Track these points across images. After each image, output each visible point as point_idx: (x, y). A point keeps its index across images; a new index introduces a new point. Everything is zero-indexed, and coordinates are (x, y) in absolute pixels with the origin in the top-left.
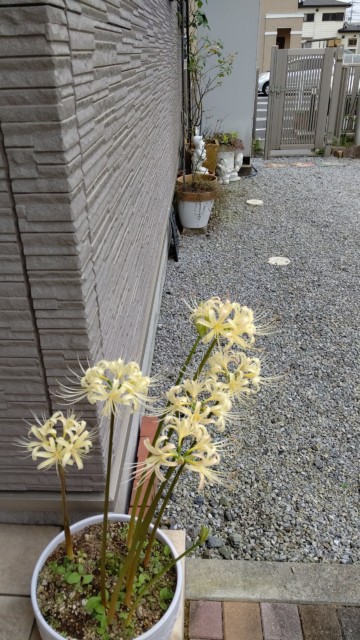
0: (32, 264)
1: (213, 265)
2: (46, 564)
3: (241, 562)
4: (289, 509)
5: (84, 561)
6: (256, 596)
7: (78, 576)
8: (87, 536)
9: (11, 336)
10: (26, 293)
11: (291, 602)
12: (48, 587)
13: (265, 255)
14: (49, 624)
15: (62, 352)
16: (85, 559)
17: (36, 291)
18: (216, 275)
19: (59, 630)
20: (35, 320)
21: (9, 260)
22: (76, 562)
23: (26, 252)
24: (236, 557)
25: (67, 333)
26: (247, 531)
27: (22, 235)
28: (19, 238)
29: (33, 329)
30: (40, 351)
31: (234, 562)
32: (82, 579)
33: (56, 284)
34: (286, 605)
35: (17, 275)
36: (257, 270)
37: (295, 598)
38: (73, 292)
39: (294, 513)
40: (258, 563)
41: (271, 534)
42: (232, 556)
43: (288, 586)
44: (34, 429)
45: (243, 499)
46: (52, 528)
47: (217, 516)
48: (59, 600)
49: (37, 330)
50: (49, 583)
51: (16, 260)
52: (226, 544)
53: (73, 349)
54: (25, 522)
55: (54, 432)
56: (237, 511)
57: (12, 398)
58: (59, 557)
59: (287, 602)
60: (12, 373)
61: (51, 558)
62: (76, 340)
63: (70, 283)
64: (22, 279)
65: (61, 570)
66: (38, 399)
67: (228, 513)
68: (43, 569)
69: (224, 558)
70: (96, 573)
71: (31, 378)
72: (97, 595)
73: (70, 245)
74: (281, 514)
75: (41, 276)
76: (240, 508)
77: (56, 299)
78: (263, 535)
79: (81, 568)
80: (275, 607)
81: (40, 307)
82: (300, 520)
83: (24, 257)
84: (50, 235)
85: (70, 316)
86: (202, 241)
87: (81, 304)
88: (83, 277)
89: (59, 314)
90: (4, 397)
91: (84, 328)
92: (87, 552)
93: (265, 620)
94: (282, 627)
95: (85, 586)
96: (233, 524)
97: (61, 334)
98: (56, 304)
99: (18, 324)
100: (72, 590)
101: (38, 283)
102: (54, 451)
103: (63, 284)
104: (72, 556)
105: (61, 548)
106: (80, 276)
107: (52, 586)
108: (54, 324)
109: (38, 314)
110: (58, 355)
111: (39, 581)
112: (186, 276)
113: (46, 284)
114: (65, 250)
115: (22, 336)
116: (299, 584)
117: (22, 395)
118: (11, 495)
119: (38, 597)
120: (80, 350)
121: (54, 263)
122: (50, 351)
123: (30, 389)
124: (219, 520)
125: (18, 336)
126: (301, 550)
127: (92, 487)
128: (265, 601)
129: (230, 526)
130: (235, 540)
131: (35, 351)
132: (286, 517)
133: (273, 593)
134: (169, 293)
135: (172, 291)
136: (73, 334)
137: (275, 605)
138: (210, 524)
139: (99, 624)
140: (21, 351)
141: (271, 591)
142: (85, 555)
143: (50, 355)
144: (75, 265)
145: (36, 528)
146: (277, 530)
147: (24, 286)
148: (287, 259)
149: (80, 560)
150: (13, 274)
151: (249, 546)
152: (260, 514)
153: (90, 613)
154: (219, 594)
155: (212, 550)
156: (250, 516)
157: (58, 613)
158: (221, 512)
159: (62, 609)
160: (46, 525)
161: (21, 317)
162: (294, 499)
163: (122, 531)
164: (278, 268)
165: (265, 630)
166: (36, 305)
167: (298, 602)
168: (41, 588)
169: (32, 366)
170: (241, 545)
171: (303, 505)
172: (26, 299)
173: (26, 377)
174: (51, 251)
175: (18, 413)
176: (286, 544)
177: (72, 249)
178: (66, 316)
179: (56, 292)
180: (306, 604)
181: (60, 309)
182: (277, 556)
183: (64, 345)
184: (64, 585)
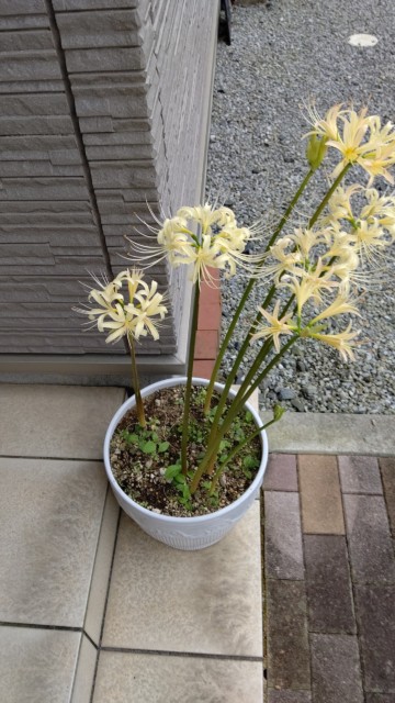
0: (75, 62)
1: (277, 48)
2: (116, 431)
3: (317, 416)
4: (369, 357)
5: (157, 428)
6: (333, 449)
7: (154, 444)
8: (158, 401)
9: (52, 171)
10: (68, 110)
11: (370, 455)
12: (121, 456)
13: (345, 32)
14: (127, 493)
15: (121, 192)
16: (157, 425)
17: (83, 106)
18: (281, 63)
19: (138, 500)
20: (83, 148)
21: (41, 59)
22: (149, 429)
23: (65, 44)
24: (310, 409)
25: (127, 166)
26: (322, 382)
27: (57, 16)
28: (53, 21)
29: (81, 161)
30: (92, 190)
31: (308, 414)
32: (158, 446)
33: (110, 93)
34: (365, 458)
35: (55, 81)
36: (334, 54)
37: (375, 451)
38: (134, 104)
39: (375, 362)
40: (336, 416)
41: (348, 385)
42: (306, 408)
43: (368, 439)
44: (94, 294)
45: (317, 348)
46: (116, 389)
47: (288, 366)
48: (136, 470)
49: (86, 162)
50: (122, 452)
51: (52, 58)
52: (300, 396)
53: (136, 188)
54: (85, 383)
55: (120, 297)
56: (311, 361)
57: (61, 252)
58: (129, 424)
59: (366, 455)
60: (58, 221)
61: (121, 426)
62: (139, 175)
63: (130, 91)
64: (62, 87)
65: (134, 438)
66: (93, 252)
67: (301, 363)
68: (113, 437)
69: (298, 410)
70: (171, 440)
71: (81, 226)
72: (174, 463)
73: (130, 30)
74: (361, 363)
75: (89, 82)
76: (314, 357)
77: (111, 116)
78: (340, 386)
79: (155, 436)
80: (353, 460)
81: (89, 129)
82: (382, 369)
83: (61, 51)
84: (100, 14)
85: (130, 142)
86: (261, 13)
87: (146, 123)
88: (147, 82)
89: (116, 138)
90: (51, 251)
91: (152, 159)
92: (160, 418)
93: (342, 472)
94: (360, 479)
95: (161, 454)
96: (307, 374)
97: (120, 167)
98: (110, 124)
99: (61, 155)
100: (148, 459)
101: (84, 94)
102: (123, 320)
103: (121, 93)
104: (144, 424)
105: (130, 415)
106: (144, 79)
107: (126, 455)
108: (109, 153)
109: (87, 140)
110: (117, 196)
111: (112, 451)
112: (242, 66)
113: (96, 94)
114: (121, 39)
115: (67, 172)
116: (380, 437)
117: (72, 248)
118: (68, 358)
119: (112, 466)
120: (145, 189)
121: (107, 61)
122: (105, 192)
123: (82, 240)
124: (291, 371)
125: (62, 171)
126: (382, 402)
127: (160, 349)
128: (342, 454)
129: (303, 377)
130: (310, 392)
131: (86, 192)
132: (367, 367)
133: (352, 446)
134: (222, 91)
135: (225, 88)
136: (135, 167)
137: (354, 458)
138: (281, 375)
139: (181, 494)
140: (67, 191)
141: (349, 444)
142: (158, 422)
143: (104, 196)
144: (138, 63)
145: (97, 390)
146: (355, 380)
147: (64, 97)
148: (373, 38)
149: (153, 427)
150: (48, 81)
151: (325, 398)
152: (336, 364)
153: (169, 482)
154: (293, 447)
155: (283, 402)
156: (325, 365)
157: (136, 483)
158: (293, 362)
159: (139, 479)
160: (108, 386)
161: (65, 145)
162: (376, 346)
163: (196, 395)
164: (362, 51)
165: (343, 483)
166: (84, 127)
167: (378, 455)
168: (115, 457)
169: (83, 211)
170: (316, 397)
171: (386, 353)
172: (69, 117)
173: (77, 226)
174: (101, 40)
175: (68, 269)
176: (366, 395)
177: (133, 36)
178: (125, 141)
179: (111, 106)
180: (386, 457)
181: (117, 131)
182: (355, 408)
183: (124, 183)
184: (138, 453)
